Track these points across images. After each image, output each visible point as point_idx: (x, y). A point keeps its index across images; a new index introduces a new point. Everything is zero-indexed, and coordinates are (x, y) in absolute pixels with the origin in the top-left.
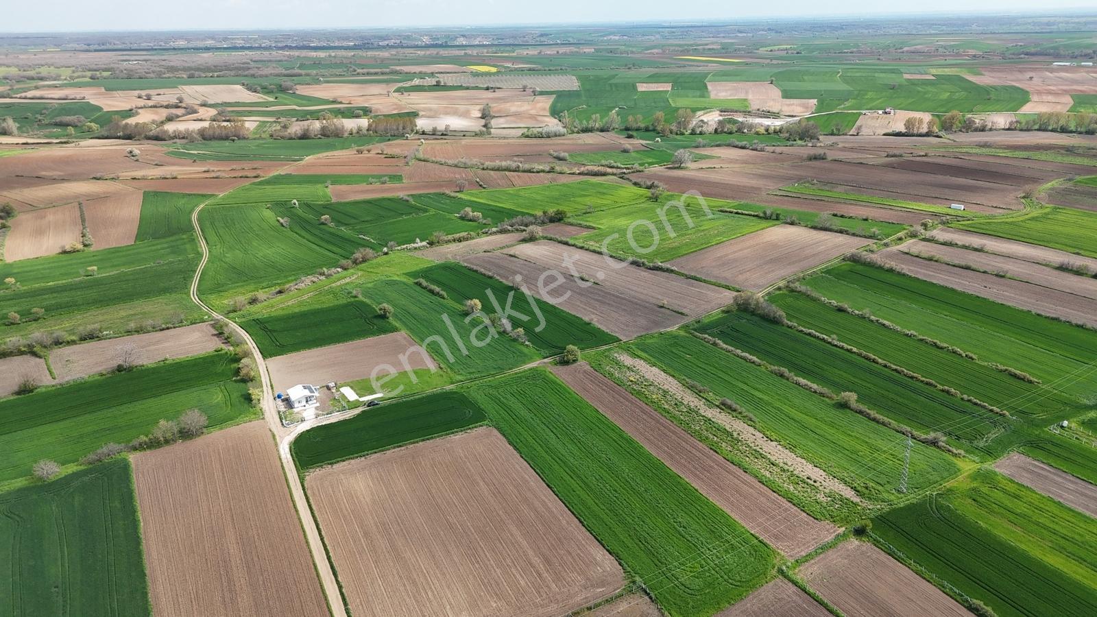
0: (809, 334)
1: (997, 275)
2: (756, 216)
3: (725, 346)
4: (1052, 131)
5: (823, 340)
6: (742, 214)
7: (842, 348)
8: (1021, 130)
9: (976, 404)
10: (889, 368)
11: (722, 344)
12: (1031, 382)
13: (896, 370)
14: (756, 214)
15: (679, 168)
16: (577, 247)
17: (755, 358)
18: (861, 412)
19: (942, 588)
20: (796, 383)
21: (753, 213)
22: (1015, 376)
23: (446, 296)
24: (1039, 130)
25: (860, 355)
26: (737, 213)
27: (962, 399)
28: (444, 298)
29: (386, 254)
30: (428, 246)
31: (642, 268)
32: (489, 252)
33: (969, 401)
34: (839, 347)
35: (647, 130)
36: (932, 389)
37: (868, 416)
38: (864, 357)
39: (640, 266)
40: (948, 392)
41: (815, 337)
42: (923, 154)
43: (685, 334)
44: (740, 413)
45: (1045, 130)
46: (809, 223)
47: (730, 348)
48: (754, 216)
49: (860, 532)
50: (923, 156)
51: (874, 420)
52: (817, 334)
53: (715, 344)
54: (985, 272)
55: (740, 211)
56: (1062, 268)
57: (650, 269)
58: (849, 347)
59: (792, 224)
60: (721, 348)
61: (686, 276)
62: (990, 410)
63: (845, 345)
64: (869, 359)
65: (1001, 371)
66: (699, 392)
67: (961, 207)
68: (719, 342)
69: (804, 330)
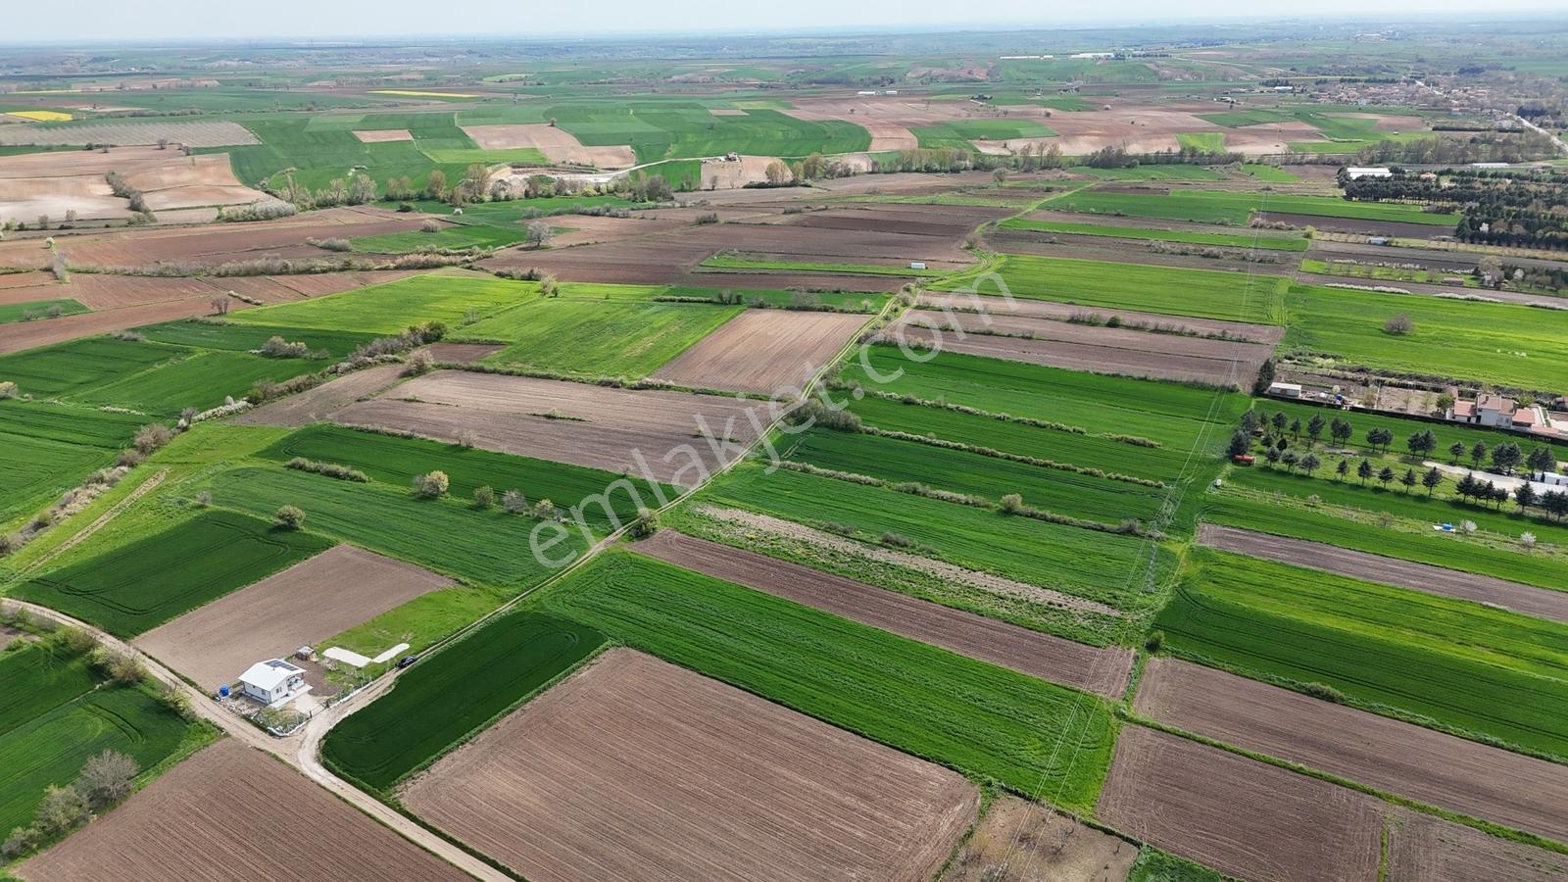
0: (900, 437)
1: (1023, 337)
2: (710, 302)
3: (821, 471)
4: (917, 171)
5: (919, 441)
6: (690, 301)
7: (948, 446)
8: (886, 173)
9: (1125, 480)
10: (1014, 459)
11: (815, 468)
12: (1152, 446)
13: (1022, 461)
14: (708, 299)
15: (537, 248)
16: (502, 374)
17: (869, 478)
18: (1033, 516)
19: (1269, 681)
20: (938, 498)
21: (703, 299)
22: (1134, 443)
23: (364, 477)
24: (903, 171)
25: (972, 451)
26: (681, 301)
27: (1109, 478)
28: (363, 481)
29: (185, 429)
30: (250, 405)
31: (622, 389)
32: (365, 400)
33: (1117, 478)
34: (943, 446)
35: (421, 198)
36: (1072, 473)
37: (1044, 518)
38: (979, 453)
39: (618, 387)
40: (1091, 474)
41: (907, 439)
42: (823, 207)
44: (913, 547)
45: (909, 171)
46: (782, 303)
47: (829, 472)
48: (706, 302)
49: (1153, 647)
50: (823, 210)
51: (1053, 521)
52: (910, 436)
53: (805, 470)
54: (1009, 336)
55: (685, 298)
56: (1073, 321)
57: (636, 389)
58: (956, 444)
59: (761, 306)
60: (818, 474)
61: (693, 391)
62: (1145, 484)
63: (950, 443)
64: (987, 454)
65: (1117, 440)
66: (845, 534)
67: (922, 265)
68: (811, 466)
69: (890, 433)
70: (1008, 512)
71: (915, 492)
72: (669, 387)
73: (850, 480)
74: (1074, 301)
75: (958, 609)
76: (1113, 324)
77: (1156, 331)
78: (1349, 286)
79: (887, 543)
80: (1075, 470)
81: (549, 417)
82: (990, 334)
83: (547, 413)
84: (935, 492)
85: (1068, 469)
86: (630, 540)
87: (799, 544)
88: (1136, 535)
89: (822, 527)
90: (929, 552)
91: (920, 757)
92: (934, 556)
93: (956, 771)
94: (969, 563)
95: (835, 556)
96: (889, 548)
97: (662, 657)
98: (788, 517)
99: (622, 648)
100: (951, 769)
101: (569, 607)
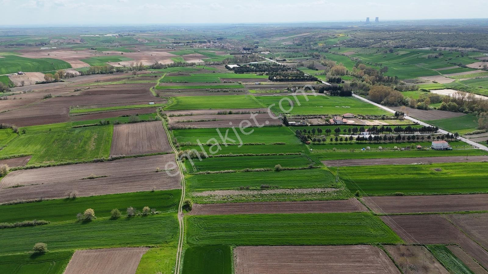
0: (221, 156)
1: (213, 121)
2: (96, 125)
3: (213, 172)
5: (228, 156)
6: (88, 126)
7: (237, 156)
9: (291, 154)
10: (258, 155)
12: (284, 144)
13: (261, 155)
17: (231, 170)
20: (256, 171)
21: (93, 124)
22: (279, 144)
25: (245, 155)
26: (84, 126)
27: (286, 155)
28: (46, 224)
31: (106, 162)
33: (289, 154)
34: (236, 156)
37: (288, 169)
38: (248, 156)
40: (281, 154)
41: (224, 156)
43: (191, 176)
44: (271, 187)
46: (126, 121)
47: (217, 172)
48: (95, 125)
49: (357, 195)
50: (88, 89)
51: (291, 170)
53: (209, 173)
54: (209, 121)
55: (85, 125)
56: (219, 114)
58: (240, 155)
59: (118, 124)
60: (213, 173)
61: (135, 157)
62: (296, 154)
63: (238, 155)
64: (250, 155)
65: (275, 144)
66: (247, 189)
67: (153, 103)
68: (210, 171)
69: (217, 156)
70: (278, 170)
71: (248, 171)
72: (124, 157)
73: (226, 173)
74: (211, 108)
75: (305, 201)
76: (230, 113)
77: (242, 113)
78: (267, 96)
79: (263, 188)
80: (277, 155)
81: (90, 178)
82: (203, 121)
83: (89, 177)
84: (254, 169)
85: (274, 155)
86: (187, 212)
87: (239, 196)
88: (314, 168)
89: (239, 189)
90: (277, 187)
91: (355, 245)
92: (279, 188)
93: (367, 244)
94: (290, 187)
95: (255, 196)
96: (265, 189)
97: (253, 245)
98: (224, 189)
99: (237, 247)
100: (365, 244)
101: (202, 241)
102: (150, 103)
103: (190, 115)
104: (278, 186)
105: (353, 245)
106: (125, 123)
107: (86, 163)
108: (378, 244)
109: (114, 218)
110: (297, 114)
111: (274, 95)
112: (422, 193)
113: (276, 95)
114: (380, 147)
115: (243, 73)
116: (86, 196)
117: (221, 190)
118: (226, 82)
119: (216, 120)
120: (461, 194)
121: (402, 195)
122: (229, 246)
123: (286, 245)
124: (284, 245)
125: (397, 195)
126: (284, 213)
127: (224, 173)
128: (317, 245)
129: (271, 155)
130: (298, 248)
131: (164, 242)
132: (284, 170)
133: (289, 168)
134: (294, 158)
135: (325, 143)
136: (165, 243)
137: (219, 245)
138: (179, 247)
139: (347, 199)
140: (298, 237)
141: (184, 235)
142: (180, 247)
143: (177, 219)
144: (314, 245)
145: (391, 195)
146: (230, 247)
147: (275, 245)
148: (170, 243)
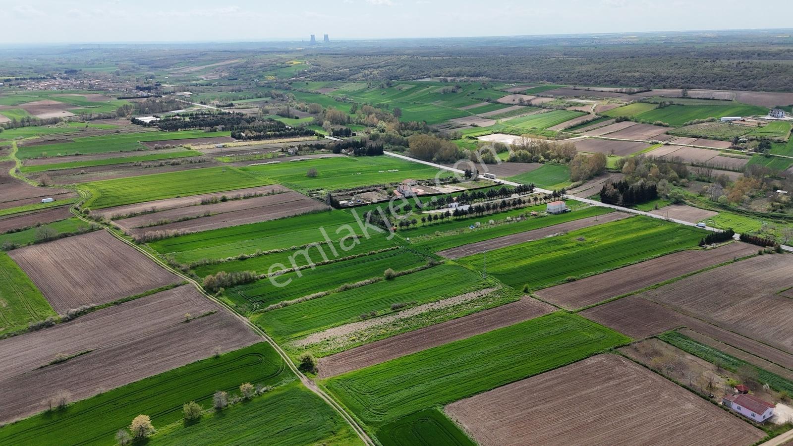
1: (206, 216)
3: (294, 301)
10: (339, 261)
11: (291, 301)
17: (320, 293)
18: (400, 275)
19: (558, 284)
20: (360, 286)
27: (379, 252)
36: (364, 257)
37: (404, 274)
40: (372, 253)
43: (257, 316)
44: (405, 305)
46: (29, 241)
47: (299, 299)
51: (409, 273)
53: (286, 305)
56: (204, 203)
57: (69, 320)
59: (14, 248)
60: (295, 303)
62: (392, 249)
66: (374, 316)
67: (50, 199)
68: (285, 302)
70: (390, 278)
71: (346, 289)
73: (314, 298)
74: (179, 195)
76: (224, 200)
77: (245, 198)
78: (258, 164)
79: (396, 310)
80: (365, 255)
81: (56, 363)
82: (188, 219)
83: (54, 360)
84: (356, 284)
85: (362, 256)
86: (315, 374)
87: (373, 330)
88: (436, 265)
89: (361, 319)
90: (414, 304)
91: (586, 358)
92: (418, 304)
93: (599, 354)
94: (432, 299)
95: (396, 325)
96: (400, 311)
97: (464, 397)
98: (338, 324)
99: (446, 407)
100: (596, 354)
101: (386, 413)
102: (44, 200)
103: (151, 212)
104: (415, 302)
105: (583, 359)
106: (29, 245)
107: (15, 335)
108: (611, 350)
109: (192, 421)
110: (336, 188)
111: (268, 163)
112: (593, 273)
113: (272, 162)
114: (491, 221)
115: (177, 130)
116: (87, 398)
117: (333, 327)
118: (159, 148)
119: (211, 214)
120: (631, 265)
121: (574, 280)
122: (434, 408)
123: (507, 384)
124: (505, 385)
125: (569, 281)
126: (461, 339)
127: (311, 299)
128: (544, 372)
129: (358, 257)
130: (526, 383)
131: (329, 434)
132: (398, 276)
133: (404, 271)
134: (394, 255)
135: (415, 227)
136: (331, 435)
137: (417, 411)
138: (360, 435)
139: (519, 300)
140: (511, 368)
141: (348, 413)
142: (360, 433)
143: (310, 391)
144: (541, 373)
145: (563, 282)
146: (436, 410)
147: (494, 388)
148: (341, 433)
